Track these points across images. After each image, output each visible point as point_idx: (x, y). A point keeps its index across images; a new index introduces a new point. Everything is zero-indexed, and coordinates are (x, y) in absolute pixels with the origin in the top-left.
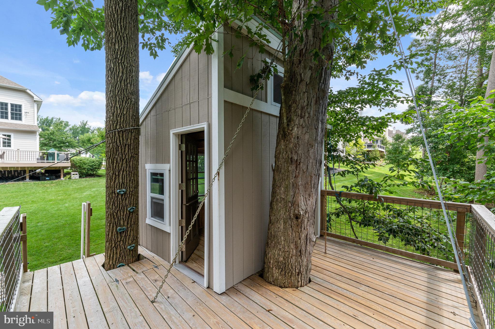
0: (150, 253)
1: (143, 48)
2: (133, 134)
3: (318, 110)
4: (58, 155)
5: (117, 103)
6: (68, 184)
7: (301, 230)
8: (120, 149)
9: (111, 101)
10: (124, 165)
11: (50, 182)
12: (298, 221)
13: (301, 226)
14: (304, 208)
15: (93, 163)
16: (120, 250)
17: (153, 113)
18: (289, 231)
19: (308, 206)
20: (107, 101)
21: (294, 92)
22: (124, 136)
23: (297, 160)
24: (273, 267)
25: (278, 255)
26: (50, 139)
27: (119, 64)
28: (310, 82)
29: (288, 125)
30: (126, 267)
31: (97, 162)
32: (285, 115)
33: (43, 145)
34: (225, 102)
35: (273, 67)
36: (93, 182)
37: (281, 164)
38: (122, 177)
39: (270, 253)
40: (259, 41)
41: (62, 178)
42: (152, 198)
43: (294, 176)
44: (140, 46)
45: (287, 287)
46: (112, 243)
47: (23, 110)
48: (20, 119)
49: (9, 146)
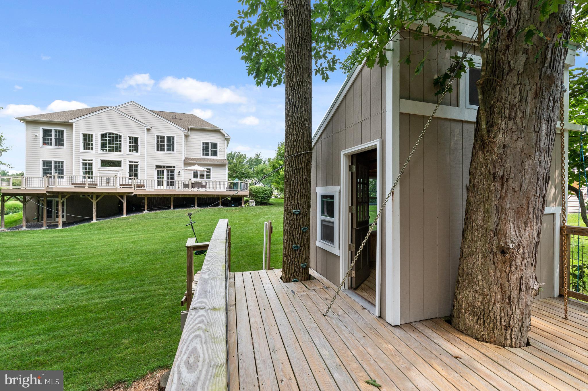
0: (319, 275)
1: (316, 74)
2: (307, 158)
3: (541, 106)
4: (240, 184)
5: (294, 130)
6: (247, 210)
7: (511, 270)
8: (296, 173)
9: (289, 129)
10: (299, 187)
11: (235, 208)
12: (504, 256)
13: (511, 263)
14: (516, 240)
15: (266, 192)
16: (295, 267)
17: (323, 136)
18: (490, 269)
19: (523, 238)
20: (286, 130)
21: (498, 88)
22: (300, 160)
23: (503, 175)
24: (466, 313)
25: (474, 297)
26: (235, 171)
27: (296, 94)
28: (525, 70)
29: (488, 131)
30: (299, 283)
31: (269, 191)
32: (483, 119)
33: (230, 176)
34: (401, 114)
35: (467, 61)
36: (266, 209)
37: (478, 182)
38: (297, 198)
39: (462, 294)
40: (445, 37)
41: (243, 206)
42: (322, 221)
43: (499, 197)
44: (314, 73)
45: (487, 342)
46: (288, 258)
47: (218, 148)
48: (216, 155)
49: (210, 178)
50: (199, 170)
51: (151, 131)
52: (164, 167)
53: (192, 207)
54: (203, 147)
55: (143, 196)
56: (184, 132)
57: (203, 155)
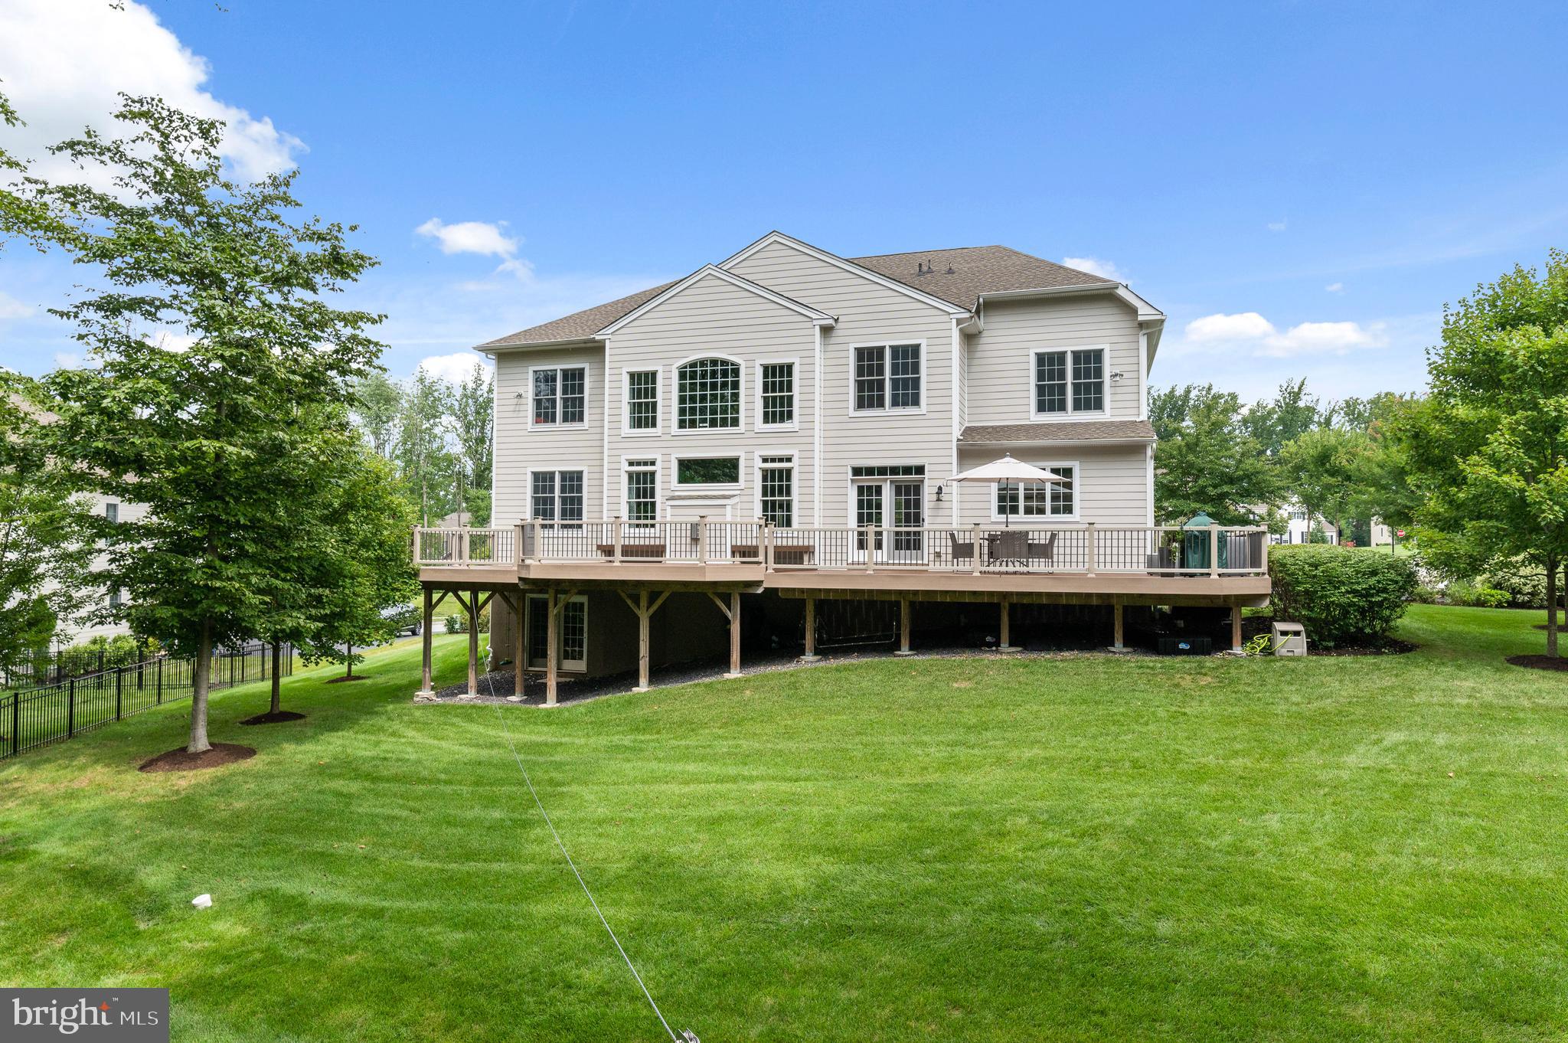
4: (1222, 541)
6: (1262, 683)
11: (1194, 662)
15: (1372, 581)
26: (1187, 469)
31: (1392, 575)
33: (1165, 491)
41: (1237, 650)
47: (1107, 372)
48: (1098, 405)
49: (1069, 510)
50: (1022, 480)
51: (835, 333)
52: (882, 471)
53: (990, 645)
54: (1040, 376)
55: (797, 596)
56: (959, 322)
57: (1041, 408)
